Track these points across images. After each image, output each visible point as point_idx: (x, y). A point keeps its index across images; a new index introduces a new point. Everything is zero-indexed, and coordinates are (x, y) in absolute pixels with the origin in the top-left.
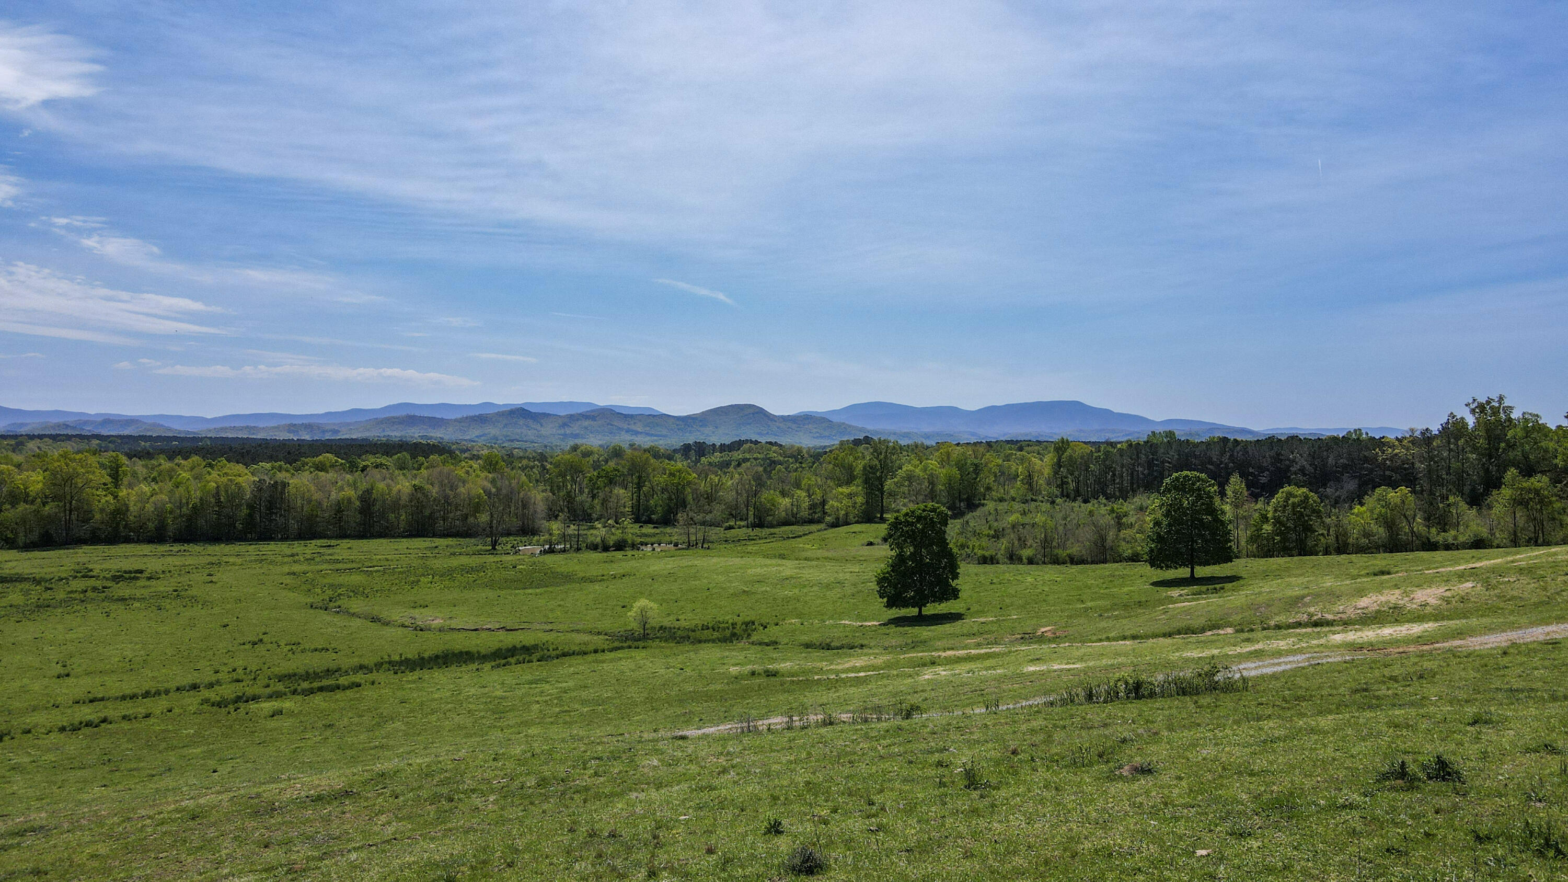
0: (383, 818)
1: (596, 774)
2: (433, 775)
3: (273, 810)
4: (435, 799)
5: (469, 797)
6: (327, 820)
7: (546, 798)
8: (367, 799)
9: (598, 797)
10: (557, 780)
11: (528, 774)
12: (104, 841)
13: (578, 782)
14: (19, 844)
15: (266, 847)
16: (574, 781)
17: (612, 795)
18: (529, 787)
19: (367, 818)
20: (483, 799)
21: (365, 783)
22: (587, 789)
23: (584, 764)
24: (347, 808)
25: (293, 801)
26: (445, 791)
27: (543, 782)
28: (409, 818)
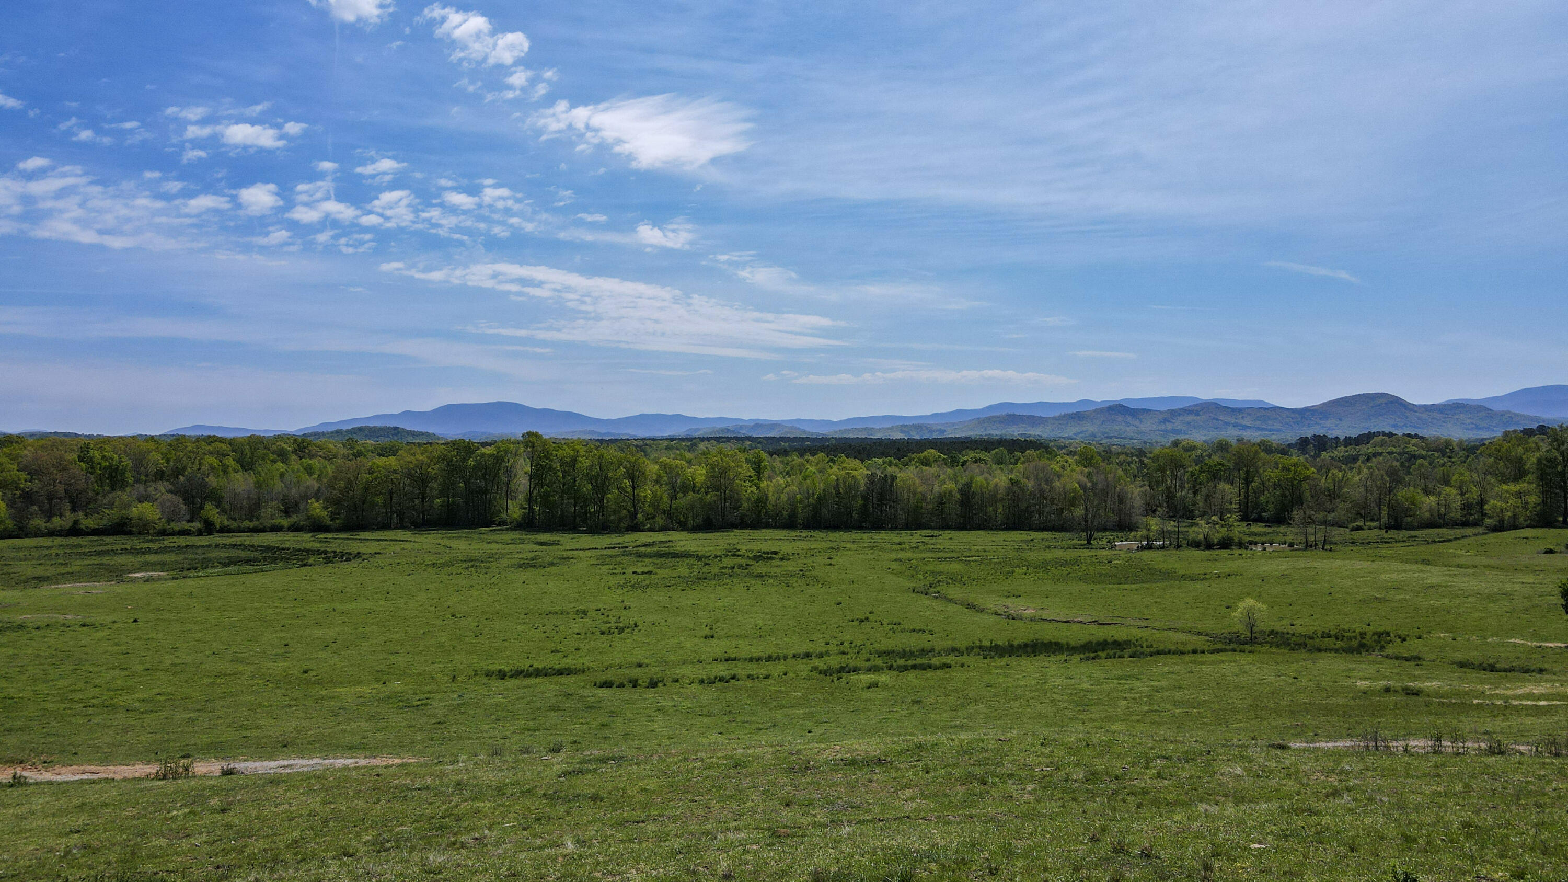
0: (908, 793)
1: (1159, 775)
2: (972, 754)
3: (808, 768)
4: (968, 778)
5: (1004, 782)
6: (852, 787)
7: (1093, 795)
8: (898, 770)
9: (1156, 803)
10: (1110, 777)
11: (1077, 765)
12: (658, 778)
13: (1135, 782)
14: (595, 770)
15: (787, 805)
16: (1131, 780)
17: (1176, 803)
18: (1076, 781)
19: (892, 790)
20: (1019, 786)
21: (901, 753)
22: (1145, 792)
23: (1147, 762)
24: (875, 777)
25: (827, 762)
26: (979, 771)
27: (1092, 777)
28: (935, 796)
